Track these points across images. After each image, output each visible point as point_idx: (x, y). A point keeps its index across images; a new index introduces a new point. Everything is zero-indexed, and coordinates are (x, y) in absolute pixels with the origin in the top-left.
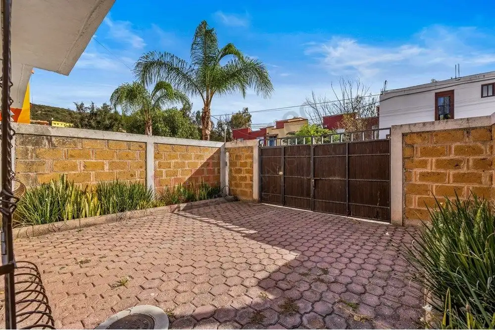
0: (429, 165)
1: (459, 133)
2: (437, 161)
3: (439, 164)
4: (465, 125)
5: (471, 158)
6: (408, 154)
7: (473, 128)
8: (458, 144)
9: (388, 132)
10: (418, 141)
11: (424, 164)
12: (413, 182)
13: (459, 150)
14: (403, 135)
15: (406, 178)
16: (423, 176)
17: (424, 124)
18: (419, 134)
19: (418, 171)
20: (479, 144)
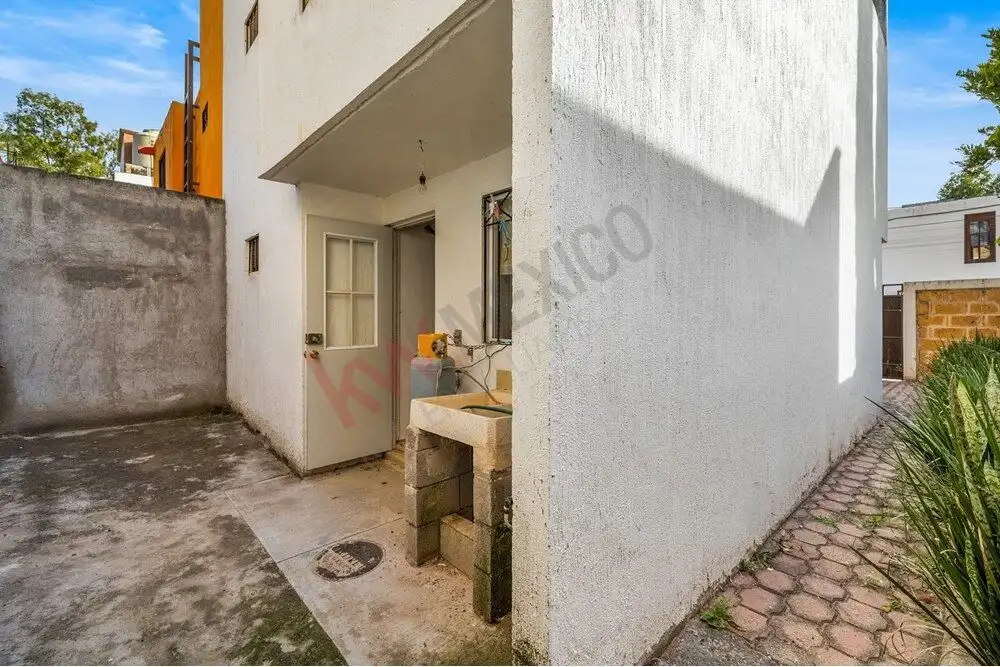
0: (945, 321)
1: (974, 292)
2: (953, 318)
3: (955, 321)
4: (980, 286)
5: (986, 316)
6: (921, 311)
7: (989, 289)
8: (975, 302)
9: (900, 288)
10: (933, 299)
11: (938, 321)
12: (928, 338)
13: (976, 308)
14: (917, 292)
15: (920, 334)
16: (939, 332)
17: (939, 282)
18: (935, 292)
19: (934, 327)
20: (994, 302)
